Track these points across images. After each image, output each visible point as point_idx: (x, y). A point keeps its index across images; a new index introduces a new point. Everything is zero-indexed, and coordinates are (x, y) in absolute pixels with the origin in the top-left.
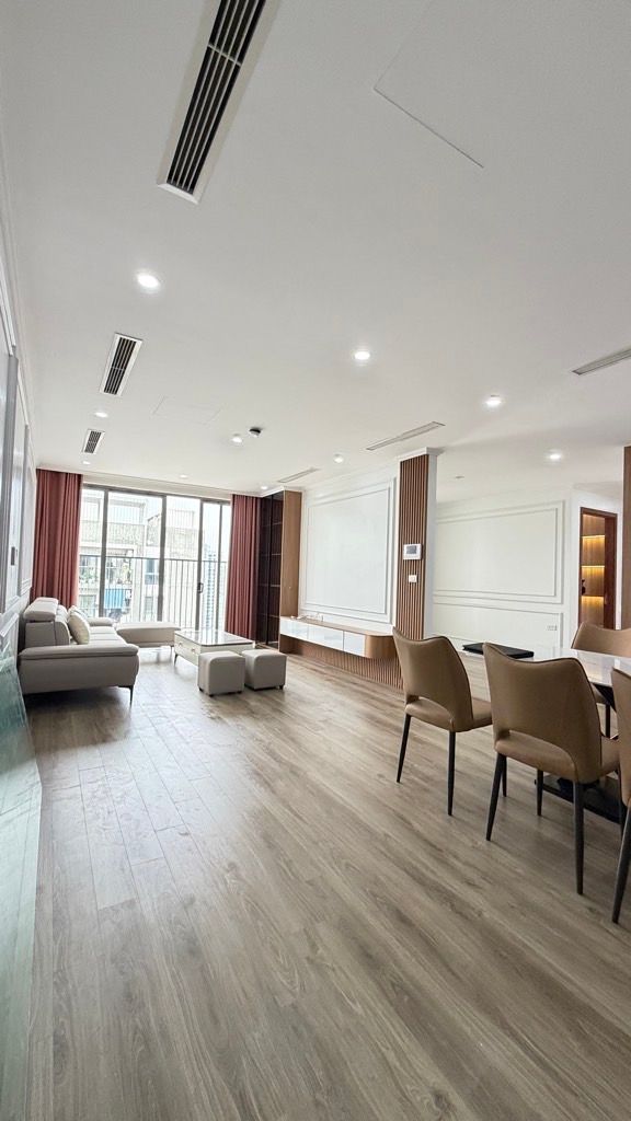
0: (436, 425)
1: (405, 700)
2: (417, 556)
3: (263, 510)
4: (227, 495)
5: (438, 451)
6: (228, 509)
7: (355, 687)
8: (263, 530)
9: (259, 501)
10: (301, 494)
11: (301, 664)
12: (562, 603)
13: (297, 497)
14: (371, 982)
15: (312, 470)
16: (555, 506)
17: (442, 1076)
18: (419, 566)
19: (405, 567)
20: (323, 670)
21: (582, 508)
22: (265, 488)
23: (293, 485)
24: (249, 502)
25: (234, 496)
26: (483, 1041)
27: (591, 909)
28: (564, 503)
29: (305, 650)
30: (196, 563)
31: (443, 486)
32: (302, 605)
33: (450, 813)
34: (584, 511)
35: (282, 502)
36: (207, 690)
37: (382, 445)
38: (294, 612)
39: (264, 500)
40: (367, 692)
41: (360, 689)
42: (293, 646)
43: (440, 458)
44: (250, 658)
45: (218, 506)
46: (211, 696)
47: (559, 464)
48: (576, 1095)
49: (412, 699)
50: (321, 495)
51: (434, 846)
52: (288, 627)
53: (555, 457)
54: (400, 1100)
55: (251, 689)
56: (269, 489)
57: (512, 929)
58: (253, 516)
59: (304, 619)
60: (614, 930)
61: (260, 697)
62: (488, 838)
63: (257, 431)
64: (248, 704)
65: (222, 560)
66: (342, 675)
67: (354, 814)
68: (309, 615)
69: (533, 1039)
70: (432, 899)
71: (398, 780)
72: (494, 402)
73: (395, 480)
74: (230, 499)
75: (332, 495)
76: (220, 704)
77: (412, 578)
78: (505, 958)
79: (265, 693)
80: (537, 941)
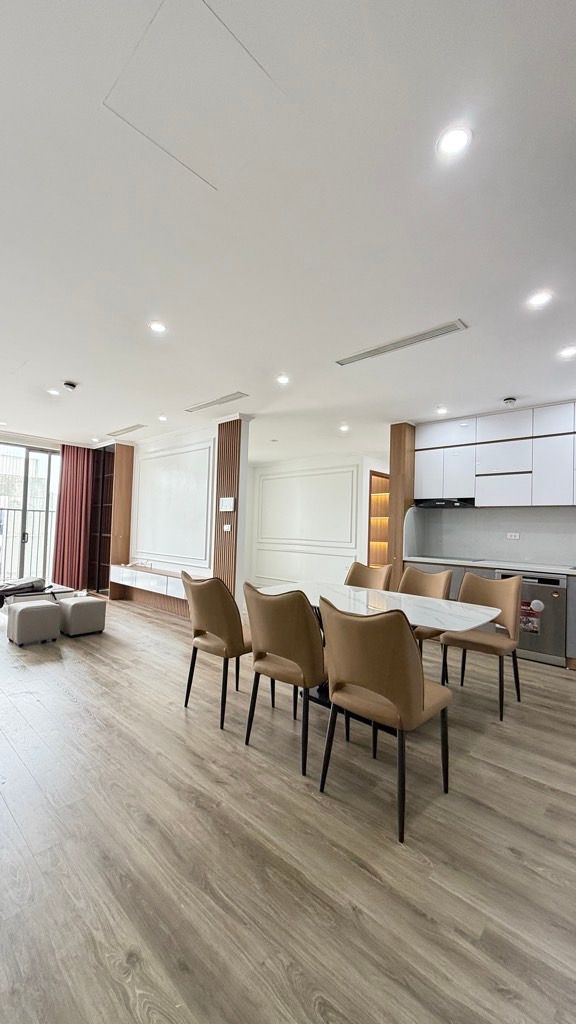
0: (239, 395)
1: (192, 633)
2: (230, 508)
3: (96, 462)
4: (56, 445)
5: (250, 417)
6: (57, 460)
7: (174, 627)
8: (96, 481)
9: (91, 453)
10: (133, 448)
11: (128, 610)
12: (356, 548)
13: (130, 450)
14: (101, 880)
15: (139, 426)
16: (351, 469)
17: (140, 939)
18: (232, 517)
19: (223, 517)
20: (148, 614)
21: (371, 471)
22: (95, 440)
23: (125, 439)
24: (81, 454)
25: (63, 446)
26: (187, 904)
27: (308, 785)
28: (358, 466)
29: (136, 596)
30: (20, 513)
31: (253, 449)
32: (132, 554)
33: (222, 728)
34: (373, 473)
35: (113, 454)
36: (15, 640)
37: (200, 408)
38: (125, 560)
39: (97, 452)
40: (184, 630)
41: (180, 629)
42: (123, 593)
43: (252, 423)
44: (67, 606)
45: (46, 456)
46: (21, 646)
47: (348, 434)
48: (245, 924)
49: (198, 633)
50: (152, 450)
51: (199, 757)
52: (118, 574)
53: (344, 428)
54: (96, 968)
55: (69, 636)
56: (101, 441)
57: (239, 812)
58: (84, 469)
59: (134, 567)
60: (319, 797)
61: (74, 643)
62: (247, 743)
63: (72, 385)
64: (59, 650)
65: (50, 509)
66: (164, 617)
67: (134, 740)
68: (139, 562)
69: (228, 892)
70: (180, 799)
71: (186, 706)
72: (283, 380)
73: (214, 439)
74: (60, 449)
75: (162, 450)
76: (28, 652)
77: (227, 528)
78: (227, 835)
79: (82, 638)
80: (257, 816)
